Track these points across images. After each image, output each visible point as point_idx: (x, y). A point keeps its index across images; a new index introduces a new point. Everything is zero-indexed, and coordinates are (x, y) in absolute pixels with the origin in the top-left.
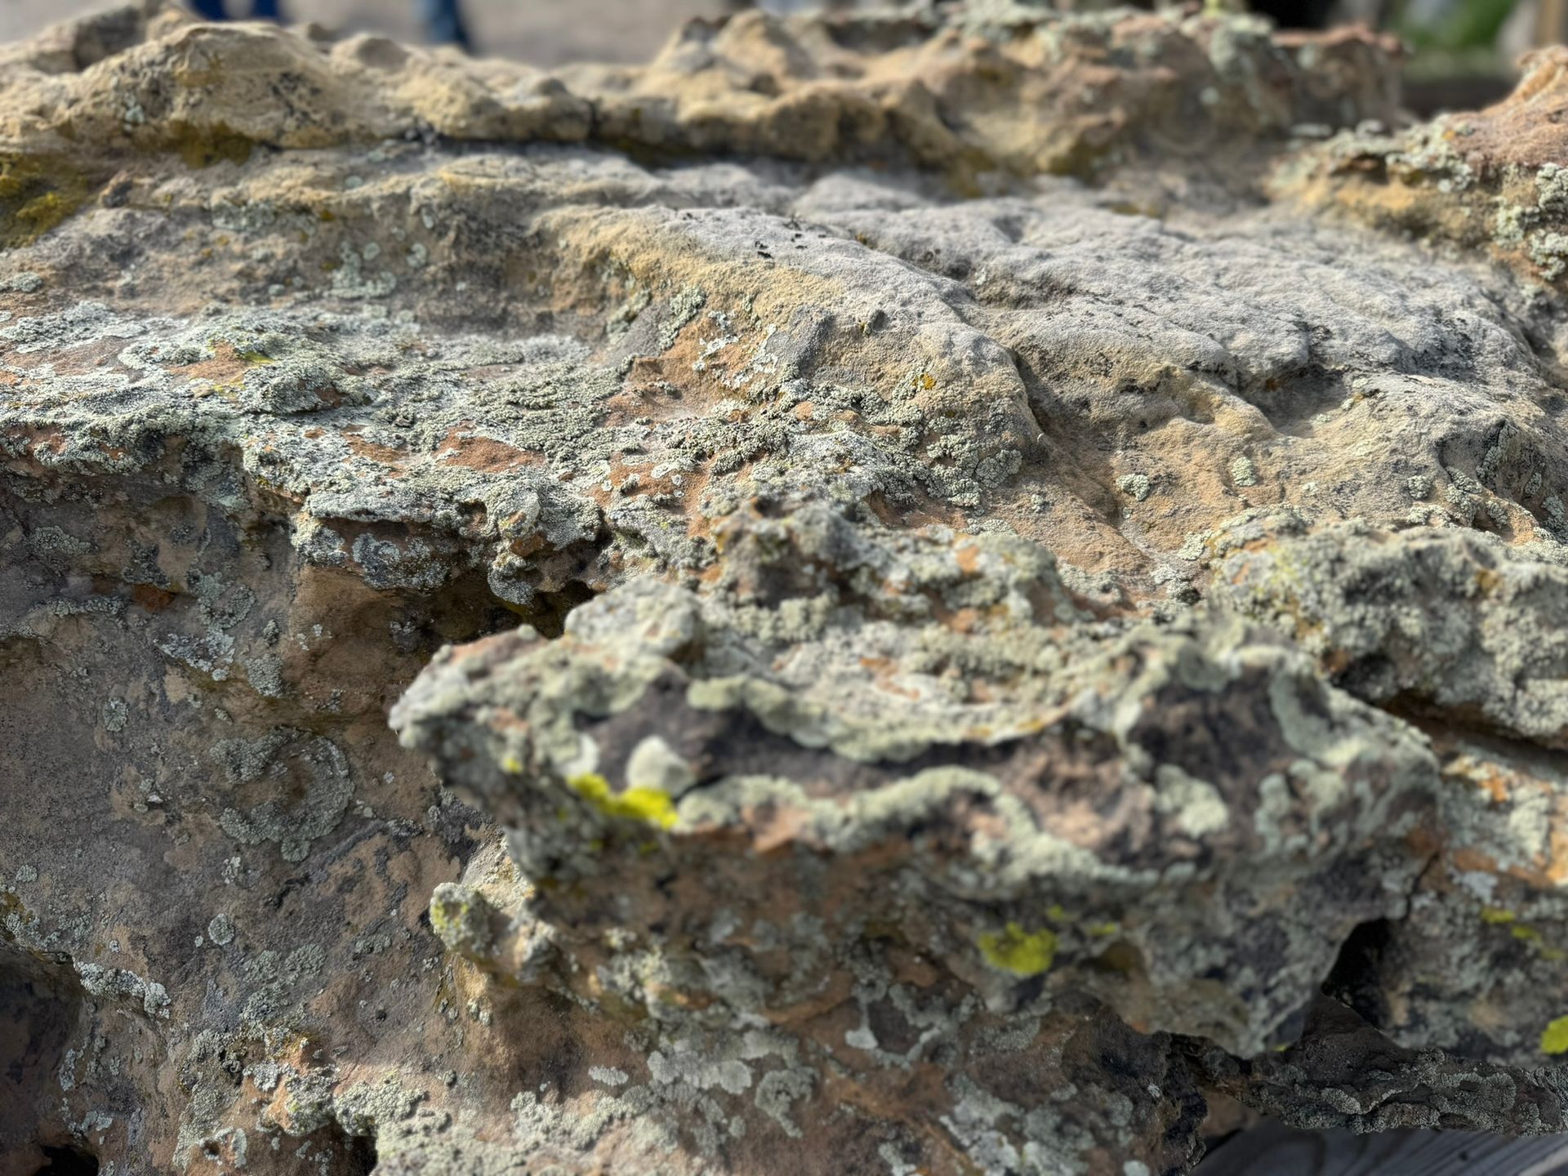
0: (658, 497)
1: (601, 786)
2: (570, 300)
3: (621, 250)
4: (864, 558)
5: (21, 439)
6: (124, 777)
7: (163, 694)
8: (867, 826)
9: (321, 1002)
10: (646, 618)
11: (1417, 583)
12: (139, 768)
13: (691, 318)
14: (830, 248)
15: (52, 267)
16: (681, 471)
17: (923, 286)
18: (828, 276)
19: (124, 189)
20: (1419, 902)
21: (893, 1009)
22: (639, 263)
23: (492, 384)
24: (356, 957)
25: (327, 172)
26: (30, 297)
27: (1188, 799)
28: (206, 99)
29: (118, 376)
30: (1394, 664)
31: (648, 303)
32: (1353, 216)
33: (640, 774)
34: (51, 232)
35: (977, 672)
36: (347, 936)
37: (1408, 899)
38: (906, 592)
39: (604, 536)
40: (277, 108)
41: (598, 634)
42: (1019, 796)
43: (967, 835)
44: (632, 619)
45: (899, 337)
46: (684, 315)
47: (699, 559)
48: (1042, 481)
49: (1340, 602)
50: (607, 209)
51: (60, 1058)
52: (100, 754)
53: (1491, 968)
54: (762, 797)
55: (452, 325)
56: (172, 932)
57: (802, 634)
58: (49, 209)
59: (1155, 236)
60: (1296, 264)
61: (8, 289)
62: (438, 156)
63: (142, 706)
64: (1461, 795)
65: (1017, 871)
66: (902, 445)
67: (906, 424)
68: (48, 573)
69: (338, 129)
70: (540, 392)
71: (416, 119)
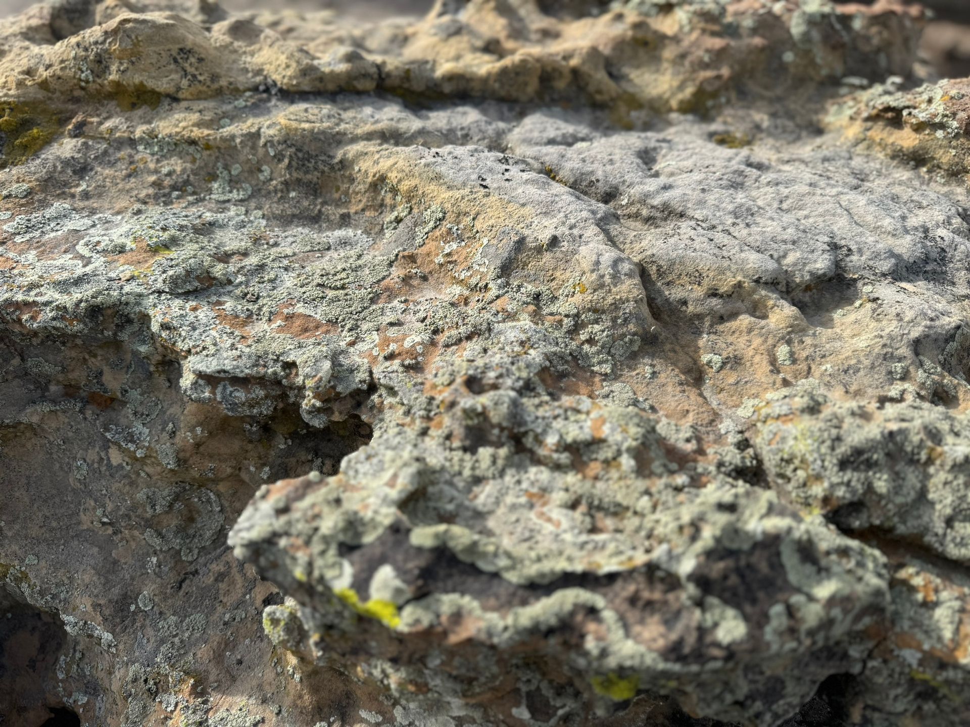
0: (407, 362)
1: (353, 597)
2: (361, 206)
3: (393, 176)
4: (531, 426)
5: (14, 311)
6: (87, 505)
7: (108, 459)
8: (518, 632)
9: (203, 652)
10: (390, 467)
11: (888, 455)
12: (96, 501)
13: (436, 227)
14: (527, 182)
15: (37, 180)
16: (422, 343)
17: (585, 214)
18: (523, 205)
19: (81, 126)
20: (871, 664)
21: (541, 695)
22: (404, 186)
23: (308, 269)
24: (225, 624)
25: (207, 117)
26: (23, 201)
27: (723, 617)
28: (131, 67)
29: (76, 262)
30: (869, 509)
31: (410, 213)
32: (878, 148)
33: (378, 590)
34: (36, 155)
35: (599, 508)
36: (220, 609)
37: (864, 662)
38: (557, 451)
39: (373, 387)
40: (177, 72)
41: (360, 476)
42: (617, 611)
43: (582, 636)
44: (381, 469)
45: (566, 254)
46: (431, 224)
47: (430, 411)
48: (653, 356)
49: (836, 469)
50: (385, 146)
51: (57, 660)
52: (73, 490)
53: (915, 699)
54: (454, 609)
55: (286, 221)
56: (117, 602)
57: (489, 474)
58: (35, 139)
59: (743, 167)
60: (834, 191)
61: (8, 196)
62: (279, 103)
63: (96, 465)
64: (904, 595)
65: (612, 662)
66: (564, 330)
67: (567, 316)
68: (37, 384)
69: (215, 86)
70: (338, 277)
71: (266, 77)
